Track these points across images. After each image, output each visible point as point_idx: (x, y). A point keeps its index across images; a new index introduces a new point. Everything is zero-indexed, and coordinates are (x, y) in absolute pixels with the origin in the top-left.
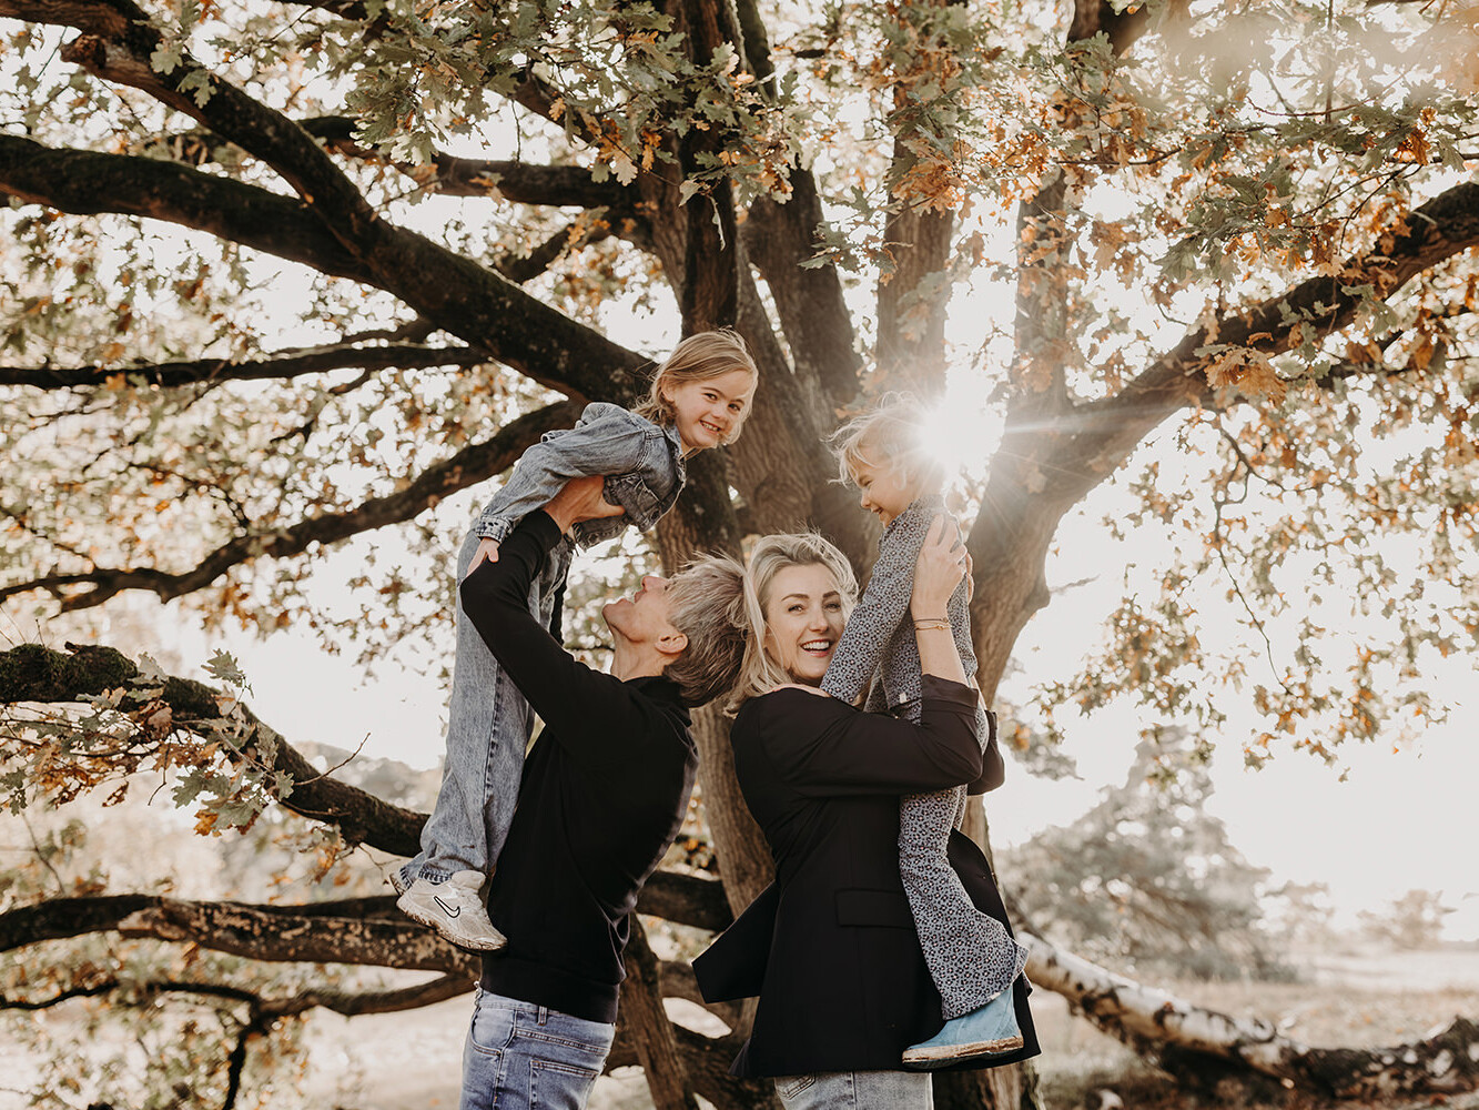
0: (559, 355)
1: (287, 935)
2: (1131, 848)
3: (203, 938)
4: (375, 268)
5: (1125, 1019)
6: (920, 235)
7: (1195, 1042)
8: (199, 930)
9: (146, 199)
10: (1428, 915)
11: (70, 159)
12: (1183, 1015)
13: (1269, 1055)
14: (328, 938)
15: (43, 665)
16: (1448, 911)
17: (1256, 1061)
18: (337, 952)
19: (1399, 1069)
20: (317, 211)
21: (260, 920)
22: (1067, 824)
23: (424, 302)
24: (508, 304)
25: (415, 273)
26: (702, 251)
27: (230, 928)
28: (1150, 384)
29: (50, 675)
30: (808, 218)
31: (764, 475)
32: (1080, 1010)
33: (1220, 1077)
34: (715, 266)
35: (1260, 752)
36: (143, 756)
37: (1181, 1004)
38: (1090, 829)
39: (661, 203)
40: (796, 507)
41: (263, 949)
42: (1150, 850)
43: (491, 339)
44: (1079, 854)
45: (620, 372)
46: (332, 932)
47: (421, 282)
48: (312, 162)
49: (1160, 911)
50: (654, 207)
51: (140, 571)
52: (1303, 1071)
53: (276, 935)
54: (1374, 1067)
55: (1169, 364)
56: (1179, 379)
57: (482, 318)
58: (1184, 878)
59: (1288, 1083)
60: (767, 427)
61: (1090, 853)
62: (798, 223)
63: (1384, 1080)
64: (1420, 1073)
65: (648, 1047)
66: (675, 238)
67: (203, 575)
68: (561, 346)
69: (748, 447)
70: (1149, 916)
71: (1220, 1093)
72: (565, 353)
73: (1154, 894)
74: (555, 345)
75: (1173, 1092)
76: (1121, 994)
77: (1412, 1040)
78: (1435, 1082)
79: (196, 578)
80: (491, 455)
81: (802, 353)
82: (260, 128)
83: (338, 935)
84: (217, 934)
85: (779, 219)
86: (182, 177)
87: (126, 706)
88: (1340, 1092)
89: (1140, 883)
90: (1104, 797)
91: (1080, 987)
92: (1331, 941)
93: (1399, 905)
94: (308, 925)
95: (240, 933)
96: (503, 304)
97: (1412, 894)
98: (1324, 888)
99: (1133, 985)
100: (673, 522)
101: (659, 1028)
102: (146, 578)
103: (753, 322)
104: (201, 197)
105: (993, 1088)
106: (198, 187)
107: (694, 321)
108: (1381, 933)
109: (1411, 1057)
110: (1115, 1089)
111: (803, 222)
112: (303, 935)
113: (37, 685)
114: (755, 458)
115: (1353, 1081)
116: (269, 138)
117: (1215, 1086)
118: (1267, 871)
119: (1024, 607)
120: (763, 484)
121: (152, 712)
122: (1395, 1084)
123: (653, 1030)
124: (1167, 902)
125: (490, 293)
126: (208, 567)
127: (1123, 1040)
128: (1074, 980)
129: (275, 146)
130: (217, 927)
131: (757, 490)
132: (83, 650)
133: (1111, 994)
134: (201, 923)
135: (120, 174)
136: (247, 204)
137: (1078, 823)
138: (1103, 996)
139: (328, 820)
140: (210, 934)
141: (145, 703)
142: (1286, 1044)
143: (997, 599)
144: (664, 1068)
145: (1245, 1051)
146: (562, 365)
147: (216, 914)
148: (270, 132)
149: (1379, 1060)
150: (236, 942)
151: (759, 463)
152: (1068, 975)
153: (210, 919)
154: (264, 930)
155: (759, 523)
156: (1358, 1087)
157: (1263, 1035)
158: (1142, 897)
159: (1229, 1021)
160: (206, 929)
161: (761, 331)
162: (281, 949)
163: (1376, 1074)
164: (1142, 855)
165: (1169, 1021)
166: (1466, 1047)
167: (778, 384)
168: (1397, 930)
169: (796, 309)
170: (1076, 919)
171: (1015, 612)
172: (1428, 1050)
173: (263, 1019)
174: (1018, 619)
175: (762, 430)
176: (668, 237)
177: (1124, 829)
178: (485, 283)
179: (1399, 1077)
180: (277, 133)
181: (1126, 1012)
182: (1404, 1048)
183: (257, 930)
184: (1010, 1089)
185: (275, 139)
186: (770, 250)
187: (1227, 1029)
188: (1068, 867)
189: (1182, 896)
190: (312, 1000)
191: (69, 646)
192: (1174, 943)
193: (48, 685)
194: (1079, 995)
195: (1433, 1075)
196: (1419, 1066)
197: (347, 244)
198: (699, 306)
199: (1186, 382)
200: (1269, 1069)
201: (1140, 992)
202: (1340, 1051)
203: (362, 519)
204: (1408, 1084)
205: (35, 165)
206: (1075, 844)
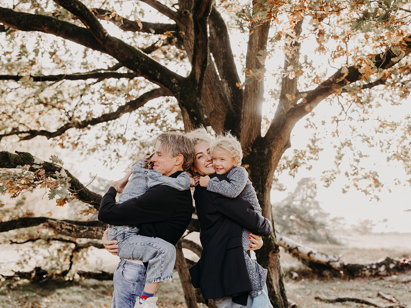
0: (158, 74)
1: (82, 231)
2: (296, 208)
3: (59, 231)
4: (107, 48)
5: (300, 254)
6: (259, 43)
7: (318, 261)
8: (58, 229)
9: (43, 27)
10: (369, 226)
11: (22, 15)
12: (315, 254)
13: (337, 265)
14: (93, 232)
15: (8, 157)
16: (374, 225)
17: (334, 266)
18: (95, 236)
19: (371, 270)
20: (90, 31)
21: (75, 227)
22: (280, 201)
23: (120, 58)
24: (144, 59)
25: (118, 50)
26: (198, 46)
27: (67, 229)
28: (325, 86)
29: (10, 160)
30: (225, 39)
31: (213, 109)
32: (288, 252)
33: (324, 270)
34: (202, 49)
35: (346, 190)
36: (38, 184)
37: (314, 251)
38: (286, 203)
39: (186, 33)
40: (221, 119)
41: (75, 235)
42: (301, 208)
43: (139, 69)
44: (283, 209)
45: (174, 79)
46: (94, 231)
47: (119, 52)
48: (89, 16)
49: (303, 224)
50: (184, 33)
51: (42, 131)
52: (346, 269)
53: (79, 231)
54: (365, 269)
55: (331, 80)
56: (333, 84)
57: (137, 63)
58: (309, 216)
59: (342, 272)
60: (214, 96)
61: (286, 209)
62: (222, 40)
63: (367, 272)
64: (377, 271)
65: (179, 266)
66: (189, 43)
67: (59, 133)
68: (158, 72)
69: (209, 102)
70: (300, 225)
71: (323, 274)
72: (159, 74)
73: (301, 219)
74: (157, 71)
75: (311, 273)
76: (299, 248)
77: (375, 262)
78: (381, 273)
79: (57, 133)
80: (137, 103)
81: (223, 76)
82: (74, 6)
83: (96, 232)
84: (63, 230)
85: (217, 39)
86: (53, 21)
87: (32, 169)
88: (355, 275)
89: (298, 217)
90: (290, 195)
91: (288, 246)
92: (344, 232)
93: (362, 223)
94: (87, 229)
95: (69, 230)
96: (142, 59)
97: (365, 221)
98: (343, 219)
99: (302, 246)
100: (188, 122)
101: (182, 261)
102: (43, 133)
103: (210, 67)
104: (59, 26)
105: (272, 278)
106: (58, 24)
107: (195, 66)
108: (357, 230)
109: (374, 267)
110: (296, 272)
111: (224, 41)
112: (86, 231)
113: (6, 163)
114: (210, 104)
115: (359, 272)
116: (77, 9)
117: (323, 272)
118: (329, 214)
119: (284, 148)
120: (212, 112)
121: (39, 171)
122: (370, 274)
123: (181, 261)
124: (305, 222)
125: (139, 56)
126: (60, 131)
127: (299, 259)
128: (287, 244)
129: (79, 11)
130: (63, 229)
131: (211, 114)
132: (20, 153)
133: (296, 248)
134: (59, 227)
135: (36, 20)
136: (71, 29)
137: (283, 201)
138: (294, 249)
139: (91, 204)
140: (61, 230)
141: (37, 169)
142: (342, 262)
143: (277, 145)
144: (183, 272)
145: (331, 264)
146: (158, 77)
147: (63, 225)
148: (77, 7)
149: (366, 267)
150: (68, 233)
151: (211, 106)
152: (285, 243)
153: (61, 226)
154: (76, 230)
155: (211, 123)
156: (360, 274)
157: (336, 260)
158: (298, 220)
159: (327, 256)
160: (60, 229)
161: (213, 70)
162: (80, 235)
163: (365, 271)
164: (299, 210)
165: (311, 255)
166: (389, 264)
167: (217, 84)
168: (361, 230)
169: (221, 64)
170: (282, 225)
171: (282, 149)
172: (379, 265)
173: (78, 249)
174: (282, 151)
175: (213, 97)
176: (188, 43)
177: (294, 203)
178: (137, 53)
179: (371, 272)
180: (79, 7)
181: (300, 253)
182: (373, 264)
183: (74, 230)
184: (276, 278)
185: (79, 9)
186: (215, 48)
187: (326, 258)
188: (280, 212)
189: (308, 220)
190: (90, 244)
191: (16, 152)
192: (306, 232)
193: (10, 163)
194: (288, 248)
195: (380, 271)
196: (376, 269)
197: (99, 41)
198: (197, 61)
199: (336, 85)
200: (337, 269)
201: (304, 248)
202: (356, 265)
203: (102, 119)
204: (373, 273)
205: (12, 16)
206: (282, 206)
